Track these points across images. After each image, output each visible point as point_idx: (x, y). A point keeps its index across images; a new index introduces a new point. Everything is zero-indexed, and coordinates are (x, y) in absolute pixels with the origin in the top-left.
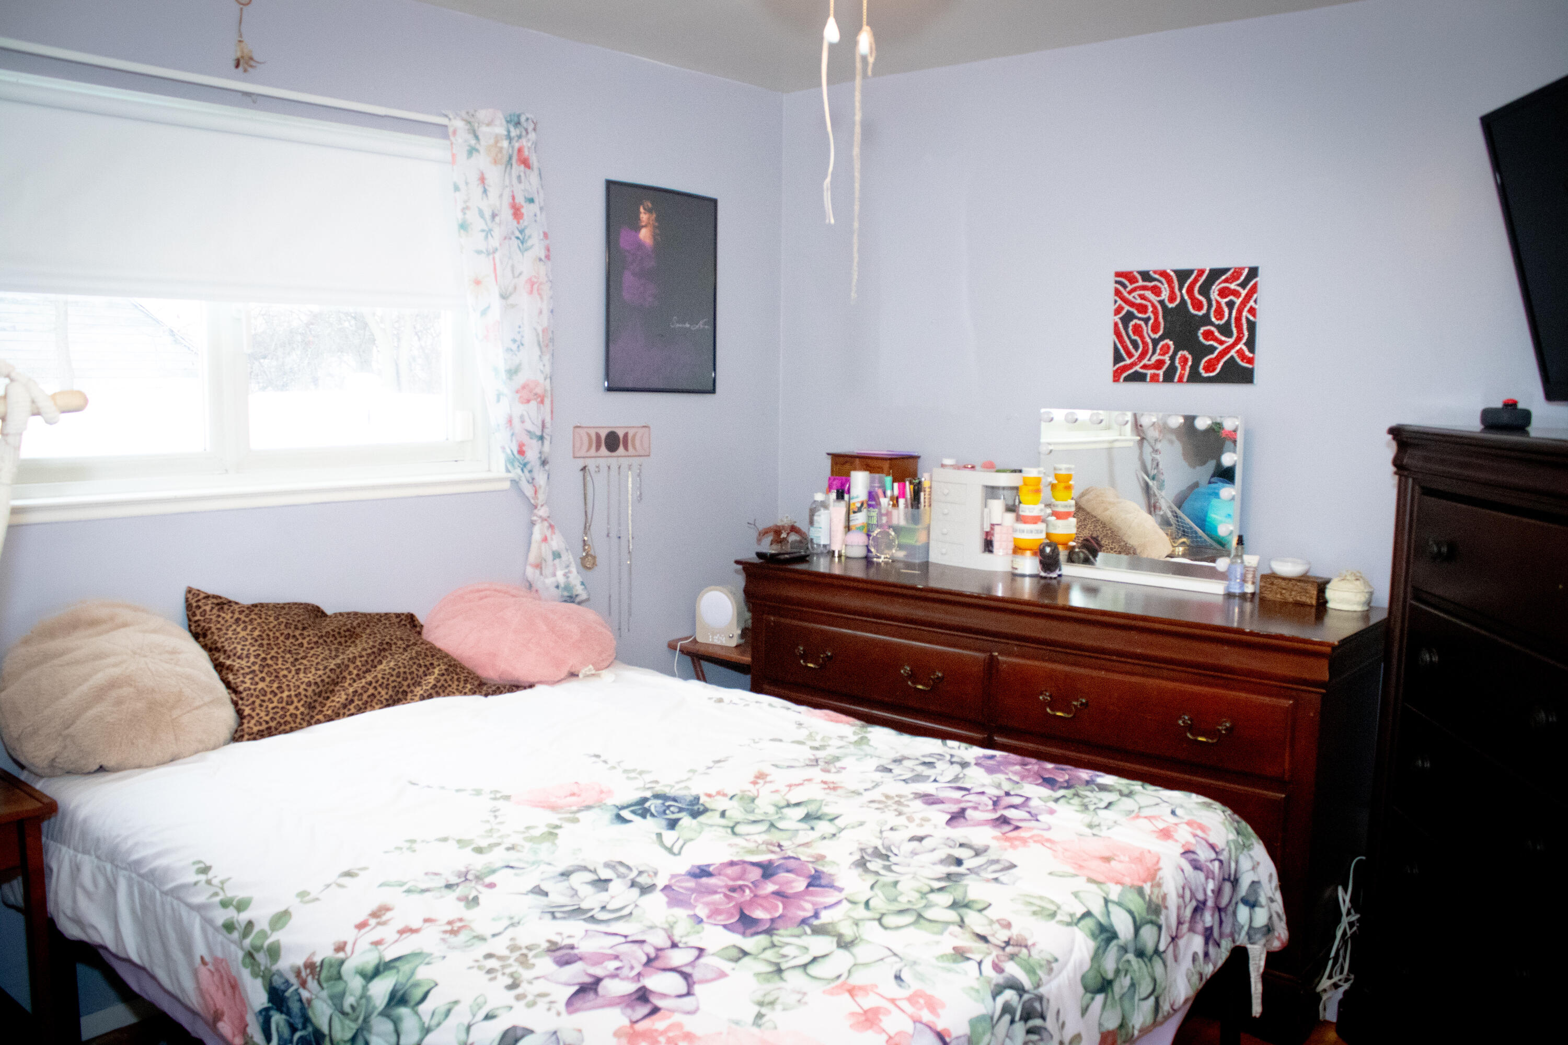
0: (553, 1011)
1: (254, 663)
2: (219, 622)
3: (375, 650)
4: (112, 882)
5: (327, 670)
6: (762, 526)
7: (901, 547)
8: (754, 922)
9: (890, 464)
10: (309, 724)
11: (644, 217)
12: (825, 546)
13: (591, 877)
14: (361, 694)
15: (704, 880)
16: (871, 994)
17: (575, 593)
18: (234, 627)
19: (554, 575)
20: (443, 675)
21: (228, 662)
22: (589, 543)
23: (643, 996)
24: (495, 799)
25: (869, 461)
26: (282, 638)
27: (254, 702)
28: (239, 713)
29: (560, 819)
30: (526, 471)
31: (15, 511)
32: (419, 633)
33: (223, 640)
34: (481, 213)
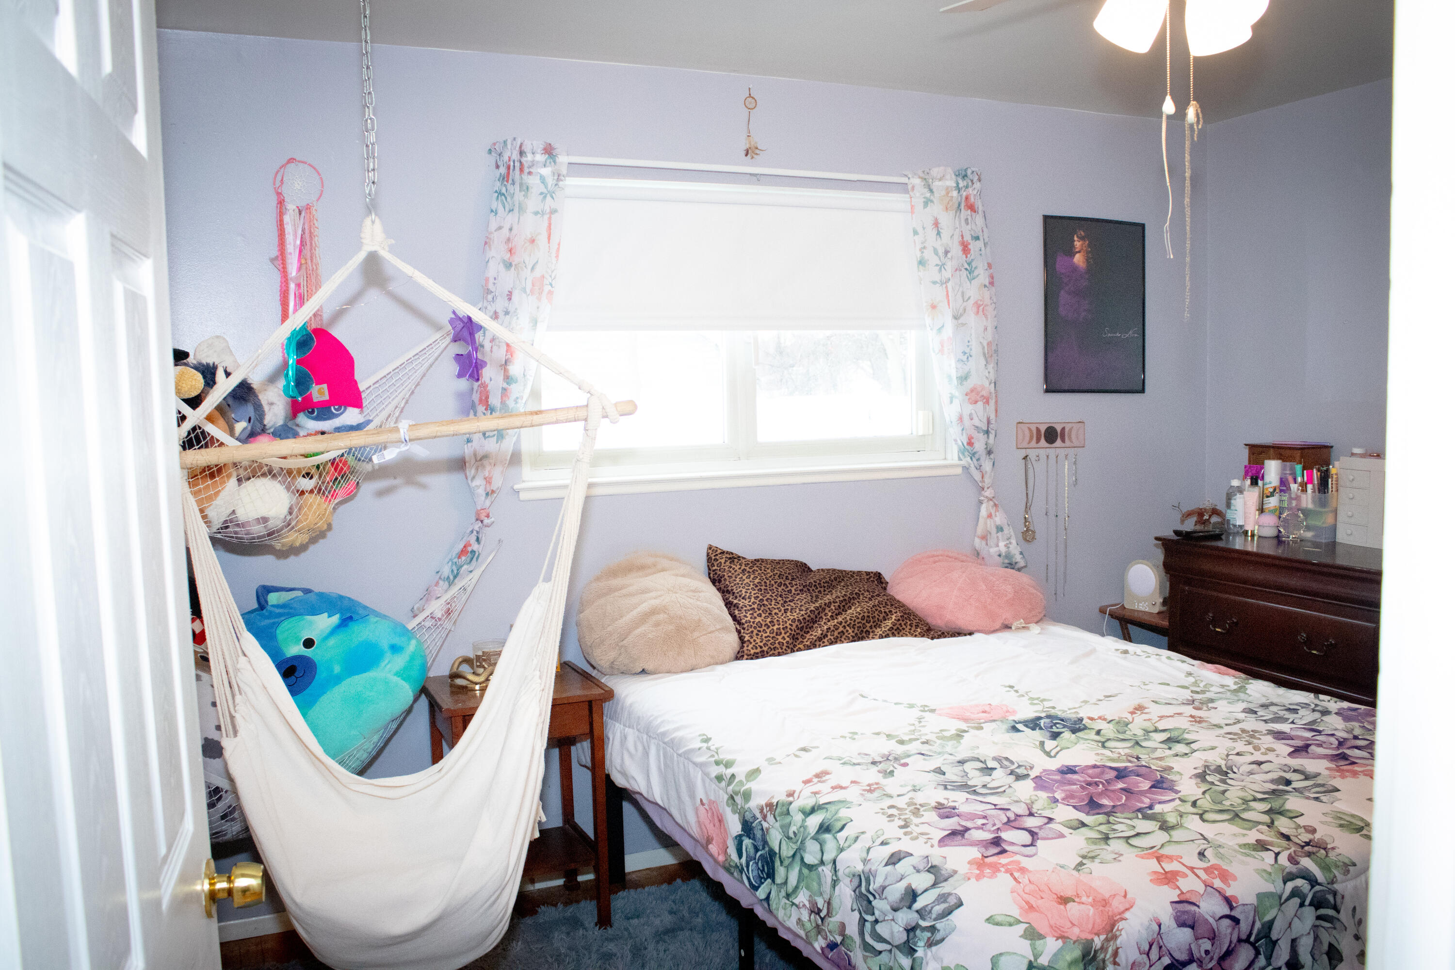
0: (929, 844)
1: (754, 603)
2: (730, 572)
3: (846, 598)
4: (647, 747)
5: (808, 611)
6: (1186, 508)
7: (1308, 528)
8: (1100, 806)
9: (1302, 453)
10: (793, 651)
11: (1078, 244)
12: (1241, 527)
13: (981, 765)
14: (833, 631)
15: (1069, 776)
16: (1175, 862)
17: (1014, 560)
18: (741, 575)
19: (997, 546)
20: (899, 620)
21: (735, 601)
22: (1030, 520)
23: (996, 842)
24: (924, 711)
25: (1282, 451)
26: (776, 586)
27: (752, 632)
28: (741, 639)
29: (968, 727)
30: (974, 460)
31: (590, 486)
32: (885, 589)
33: (732, 584)
34: (936, 251)
